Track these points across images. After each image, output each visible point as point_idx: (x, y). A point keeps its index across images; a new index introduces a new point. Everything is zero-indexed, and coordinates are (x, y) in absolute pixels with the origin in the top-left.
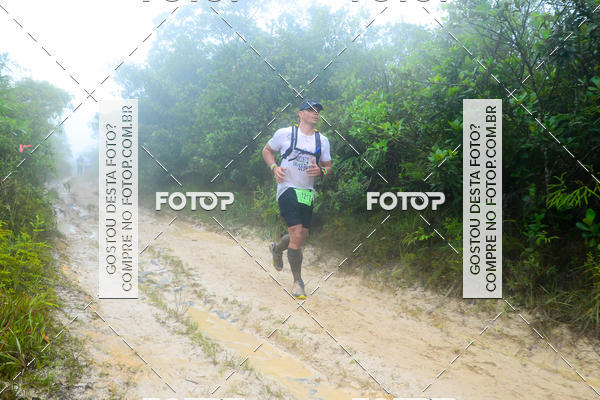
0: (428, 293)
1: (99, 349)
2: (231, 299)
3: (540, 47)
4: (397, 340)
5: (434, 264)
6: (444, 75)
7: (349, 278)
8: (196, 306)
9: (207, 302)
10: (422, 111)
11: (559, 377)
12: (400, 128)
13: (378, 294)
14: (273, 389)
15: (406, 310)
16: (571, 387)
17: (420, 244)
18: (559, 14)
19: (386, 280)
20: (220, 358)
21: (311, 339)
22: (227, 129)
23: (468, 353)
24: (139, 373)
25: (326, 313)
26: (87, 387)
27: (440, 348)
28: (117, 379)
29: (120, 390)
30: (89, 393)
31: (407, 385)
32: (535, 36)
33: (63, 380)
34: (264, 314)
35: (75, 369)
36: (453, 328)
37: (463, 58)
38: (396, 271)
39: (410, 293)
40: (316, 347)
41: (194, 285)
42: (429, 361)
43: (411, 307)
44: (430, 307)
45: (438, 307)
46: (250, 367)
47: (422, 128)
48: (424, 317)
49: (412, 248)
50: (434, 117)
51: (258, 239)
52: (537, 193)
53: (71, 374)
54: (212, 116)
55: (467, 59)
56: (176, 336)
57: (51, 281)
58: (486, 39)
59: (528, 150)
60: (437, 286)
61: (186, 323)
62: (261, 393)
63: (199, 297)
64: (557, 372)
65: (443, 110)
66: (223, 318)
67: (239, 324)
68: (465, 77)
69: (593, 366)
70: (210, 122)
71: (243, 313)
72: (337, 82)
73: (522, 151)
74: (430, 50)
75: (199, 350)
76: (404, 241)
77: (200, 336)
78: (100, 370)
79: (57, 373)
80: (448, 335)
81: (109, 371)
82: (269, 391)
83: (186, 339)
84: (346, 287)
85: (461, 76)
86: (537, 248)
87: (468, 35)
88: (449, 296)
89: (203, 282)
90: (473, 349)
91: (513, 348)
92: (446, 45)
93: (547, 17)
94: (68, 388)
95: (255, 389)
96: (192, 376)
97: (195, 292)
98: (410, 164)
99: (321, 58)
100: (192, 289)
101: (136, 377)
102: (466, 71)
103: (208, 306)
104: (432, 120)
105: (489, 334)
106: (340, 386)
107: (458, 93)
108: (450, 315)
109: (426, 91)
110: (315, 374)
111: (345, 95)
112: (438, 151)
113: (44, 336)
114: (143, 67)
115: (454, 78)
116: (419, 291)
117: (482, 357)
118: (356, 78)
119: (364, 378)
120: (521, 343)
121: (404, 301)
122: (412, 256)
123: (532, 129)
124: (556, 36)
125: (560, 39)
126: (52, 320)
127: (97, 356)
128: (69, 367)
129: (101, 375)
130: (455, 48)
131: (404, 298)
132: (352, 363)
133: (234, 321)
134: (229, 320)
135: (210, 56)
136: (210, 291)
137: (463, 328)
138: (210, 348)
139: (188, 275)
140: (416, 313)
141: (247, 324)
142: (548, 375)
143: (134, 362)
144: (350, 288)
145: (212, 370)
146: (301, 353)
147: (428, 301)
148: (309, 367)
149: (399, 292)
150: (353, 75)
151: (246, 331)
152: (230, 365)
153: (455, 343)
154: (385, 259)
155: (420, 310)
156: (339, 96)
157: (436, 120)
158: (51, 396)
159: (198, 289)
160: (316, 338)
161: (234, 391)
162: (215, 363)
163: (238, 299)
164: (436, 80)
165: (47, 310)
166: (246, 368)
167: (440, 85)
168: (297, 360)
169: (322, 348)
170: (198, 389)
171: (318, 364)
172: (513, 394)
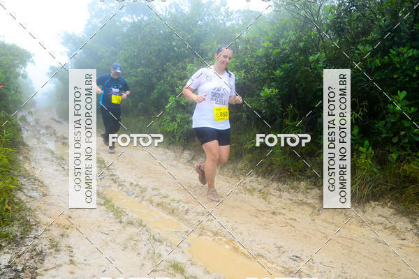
0: (260, 179)
1: (45, 214)
2: (135, 183)
3: (328, 25)
4: (238, 207)
6: (271, 42)
8: (112, 188)
9: (120, 185)
10: (257, 65)
11: (333, 225)
12: (243, 75)
13: (229, 180)
14: (157, 237)
15: (246, 189)
17: (255, 148)
19: (234, 171)
20: (124, 219)
21: (184, 207)
22: (135, 76)
23: (280, 213)
24: (70, 229)
26: (35, 238)
27: (264, 211)
28: (55, 232)
29: (57, 239)
30: (36, 241)
31: (241, 233)
32: (326, 18)
33: (18, 234)
34: (155, 192)
35: (27, 227)
36: (273, 199)
37: (283, 32)
38: (240, 165)
39: (248, 179)
40: (187, 211)
41: (112, 175)
42: (257, 220)
43: (249, 187)
44: (260, 187)
45: (265, 187)
46: (143, 224)
47: (258, 75)
48: (256, 194)
49: (250, 151)
50: (264, 69)
53: (24, 230)
54: (126, 68)
55: (285, 33)
57: (16, 173)
58: (297, 20)
60: (265, 174)
61: (104, 198)
62: (148, 240)
63: (115, 182)
64: (333, 223)
65: (270, 64)
66: (129, 195)
67: (140, 199)
68: (283, 43)
69: (353, 219)
70: (125, 71)
71: (142, 192)
72: (206, 47)
73: (318, 90)
74: (264, 27)
75: (111, 215)
76: (245, 147)
77: (113, 206)
78: (44, 227)
79: (15, 229)
80: (269, 203)
81: (51, 228)
82: (154, 239)
83: (104, 207)
85: (281, 42)
87: (286, 18)
88: (272, 180)
89: (118, 173)
90: (284, 211)
91: (309, 210)
92: (272, 23)
93: (333, 7)
94: (22, 238)
95: (145, 237)
96: (105, 230)
97: (113, 179)
98: (250, 98)
99: (196, 31)
100: (111, 177)
101: (68, 231)
102: (284, 40)
103: (120, 188)
104: (263, 70)
105: (295, 202)
106: (200, 235)
107: (280, 53)
108: (272, 191)
109: (260, 52)
110: (184, 227)
111: (210, 55)
112: (266, 90)
113: (7, 206)
114: (81, 36)
115: (276, 44)
116: (254, 178)
117: (289, 215)
118: (218, 44)
119: (215, 230)
120: (314, 207)
121: (245, 183)
122: (250, 155)
124: (337, 18)
125: (339, 20)
126: (14, 196)
127: (43, 219)
128: (23, 226)
129: (45, 230)
130: (278, 25)
132: (208, 221)
133: (136, 197)
134: (133, 196)
135: (125, 30)
136: (122, 178)
137: (280, 199)
138: (118, 213)
139: (108, 169)
140: (251, 191)
141: (145, 199)
142: (326, 225)
143: (67, 223)
145: (119, 226)
146: (177, 216)
147: (260, 184)
148: (181, 224)
149: (242, 178)
150: (215, 42)
151: (144, 203)
152: (131, 223)
153: (273, 208)
154: (233, 158)
155: (254, 189)
156: (207, 55)
157: (266, 70)
158: (9, 243)
159: (114, 177)
160: (186, 206)
161: (131, 238)
162: (121, 222)
163: (139, 183)
164: (266, 45)
165: (11, 191)
166: (141, 225)
167: (268, 48)
168: (175, 220)
169: (190, 213)
170: (109, 238)
171: (187, 222)
172: (305, 236)
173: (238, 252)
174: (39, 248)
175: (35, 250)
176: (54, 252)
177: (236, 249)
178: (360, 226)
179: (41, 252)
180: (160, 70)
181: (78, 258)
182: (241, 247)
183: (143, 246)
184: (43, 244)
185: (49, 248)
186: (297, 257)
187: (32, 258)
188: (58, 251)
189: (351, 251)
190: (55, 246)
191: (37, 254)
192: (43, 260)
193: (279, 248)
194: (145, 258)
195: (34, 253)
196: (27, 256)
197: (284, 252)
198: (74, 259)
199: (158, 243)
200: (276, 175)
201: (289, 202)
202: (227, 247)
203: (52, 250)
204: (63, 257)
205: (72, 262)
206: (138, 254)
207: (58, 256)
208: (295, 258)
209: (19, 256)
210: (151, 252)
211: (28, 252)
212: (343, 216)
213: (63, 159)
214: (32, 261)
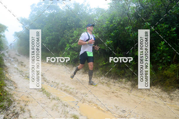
0: (106, 78)
1: (17, 96)
2: (54, 81)
3: (132, 15)
4: (98, 90)
5: (107, 70)
6: (109, 21)
7: (85, 75)
8: (44, 84)
9: (47, 82)
10: (103, 31)
11: (137, 97)
12: (98, 35)
14: (65, 104)
16: (140, 99)
17: (104, 65)
18: (137, 7)
19: (95, 75)
20: (51, 97)
21: (75, 91)
22: (52, 36)
23: (116, 92)
24: (29, 102)
25: (79, 84)
26: (14, 107)
27: (109, 92)
28: (22, 104)
29: (23, 107)
30: (15, 108)
32: (131, 12)
33: (7, 105)
34: (63, 85)
35: (10, 102)
36: (112, 87)
37: (114, 17)
38: (97, 73)
41: (44, 78)
42: (106, 95)
43: (101, 82)
44: (106, 82)
45: (108, 81)
46: (59, 99)
47: (104, 35)
48: (105, 84)
49: (102, 67)
50: (107, 32)
51: (61, 65)
52: (132, 52)
53: (9, 103)
54: (48, 32)
55: (115, 17)
56: (39, 92)
57: (3, 78)
58: (120, 12)
59: (130, 41)
60: (108, 76)
62: (62, 106)
63: (45, 81)
64: (137, 96)
65: (109, 31)
66: (52, 86)
68: (114, 22)
69: (145, 94)
70: (47, 34)
71: (57, 85)
72: (81, 23)
73: (129, 41)
74: (105, 15)
75: (45, 95)
76: (99, 65)
77: (46, 92)
78: (17, 102)
79: (5, 103)
81: (20, 102)
82: (64, 105)
83: (42, 92)
84: (85, 77)
85: (113, 22)
86: (132, 66)
87: (115, 11)
88: (111, 78)
89: (46, 77)
90: (117, 92)
91: (127, 91)
92: (109, 14)
93: (134, 7)
94: (8, 107)
95: (60, 105)
96: (44, 102)
97: (44, 80)
98: (101, 45)
101: (28, 103)
103: (48, 84)
104: (106, 33)
105: (121, 88)
106: (83, 103)
107: (113, 26)
108: (111, 83)
109: (105, 26)
110: (76, 100)
111: (83, 27)
112: (108, 41)
113: (1, 94)
114: (28, 19)
115: (111, 22)
117: (119, 93)
118: (86, 22)
119: (89, 100)
120: (129, 89)
121: (100, 80)
123: (131, 35)
124: (136, 12)
126: (3, 89)
127: (17, 98)
128: (8, 102)
129: (18, 103)
130: (112, 15)
131: (99, 79)
132: (86, 97)
133: (55, 87)
135: (47, 16)
136: (48, 79)
137: (114, 86)
138: (48, 95)
139: (42, 75)
140: (103, 83)
141: (58, 88)
142: (135, 97)
143: (27, 99)
144: (86, 77)
145: (49, 100)
146: (73, 95)
147: (106, 80)
148: (75, 98)
149: (98, 78)
151: (58, 90)
152: (54, 99)
153: (112, 90)
154: (95, 70)
155: (104, 82)
156: (82, 27)
157: (107, 33)
158: (3, 110)
159: (45, 79)
160: (77, 91)
161: (55, 105)
162: (50, 98)
163: (56, 81)
164: (107, 23)
165: (2, 86)
166: (58, 99)
167: (108, 24)
168: (72, 97)
169: (78, 93)
170: (45, 106)
171: (77, 97)
172: (127, 102)
173: (99, 109)
174: (16, 111)
175: (14, 112)
176: (22, 113)
177: (98, 108)
178: (148, 97)
179: (17, 113)
180: (62, 33)
181: (33, 114)
182: (101, 108)
183: (60, 108)
184: (18, 109)
185: (20, 111)
186: (124, 111)
187: (13, 116)
188: (24, 112)
189: (146, 107)
190: (23, 110)
191: (16, 114)
192: (18, 116)
193: (116, 107)
194: (61, 114)
195: (14, 113)
196: (11, 115)
197: (118, 109)
198: (31, 115)
199: (67, 107)
200: (113, 76)
201: (119, 87)
202: (95, 107)
203: (22, 112)
204: (26, 115)
205: (31, 117)
206: (58, 112)
207: (25, 114)
208: (123, 111)
209: (8, 115)
210: (64, 111)
211: (11, 113)
212: (141, 93)
213: (22, 72)
214: (13, 117)
